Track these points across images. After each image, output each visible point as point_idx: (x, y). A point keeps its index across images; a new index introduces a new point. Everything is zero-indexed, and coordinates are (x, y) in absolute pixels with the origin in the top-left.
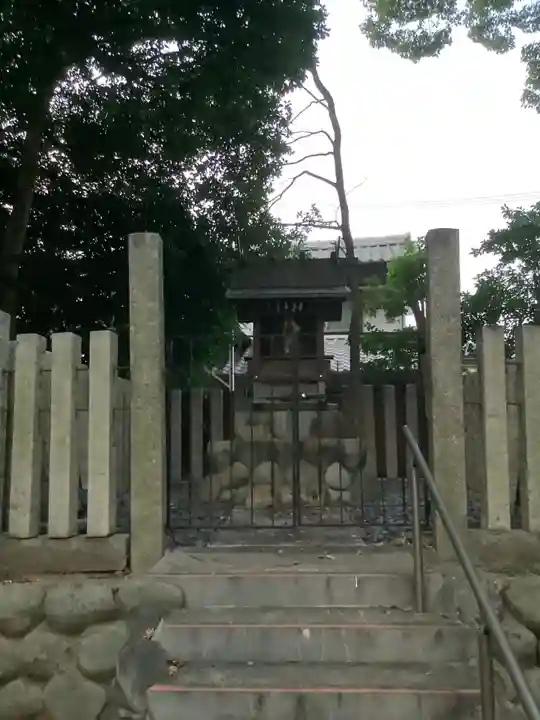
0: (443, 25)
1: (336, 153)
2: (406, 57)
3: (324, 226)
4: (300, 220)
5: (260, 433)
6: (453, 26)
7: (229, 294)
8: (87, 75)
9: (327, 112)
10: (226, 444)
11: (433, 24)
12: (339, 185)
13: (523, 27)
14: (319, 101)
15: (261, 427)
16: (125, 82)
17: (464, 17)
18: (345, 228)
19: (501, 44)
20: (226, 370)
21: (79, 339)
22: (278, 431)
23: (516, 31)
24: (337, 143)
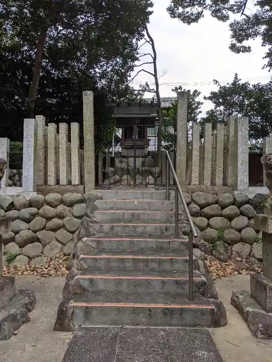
0: (200, 9)
1: (154, 63)
2: (185, 23)
3: (150, 91)
4: (141, 89)
5: (124, 165)
6: (204, 10)
7: (113, 116)
8: (57, 29)
9: (151, 47)
10: (112, 169)
11: (196, 9)
12: (155, 75)
13: (233, 11)
14: (148, 42)
15: (124, 163)
16: (72, 31)
17: (209, 6)
18: (157, 92)
19: (224, 18)
20: (111, 150)
21: (67, 126)
22: (130, 165)
23: (230, 13)
24: (155, 59)
